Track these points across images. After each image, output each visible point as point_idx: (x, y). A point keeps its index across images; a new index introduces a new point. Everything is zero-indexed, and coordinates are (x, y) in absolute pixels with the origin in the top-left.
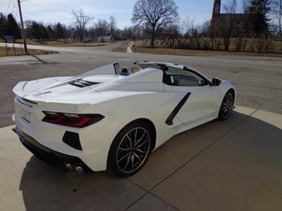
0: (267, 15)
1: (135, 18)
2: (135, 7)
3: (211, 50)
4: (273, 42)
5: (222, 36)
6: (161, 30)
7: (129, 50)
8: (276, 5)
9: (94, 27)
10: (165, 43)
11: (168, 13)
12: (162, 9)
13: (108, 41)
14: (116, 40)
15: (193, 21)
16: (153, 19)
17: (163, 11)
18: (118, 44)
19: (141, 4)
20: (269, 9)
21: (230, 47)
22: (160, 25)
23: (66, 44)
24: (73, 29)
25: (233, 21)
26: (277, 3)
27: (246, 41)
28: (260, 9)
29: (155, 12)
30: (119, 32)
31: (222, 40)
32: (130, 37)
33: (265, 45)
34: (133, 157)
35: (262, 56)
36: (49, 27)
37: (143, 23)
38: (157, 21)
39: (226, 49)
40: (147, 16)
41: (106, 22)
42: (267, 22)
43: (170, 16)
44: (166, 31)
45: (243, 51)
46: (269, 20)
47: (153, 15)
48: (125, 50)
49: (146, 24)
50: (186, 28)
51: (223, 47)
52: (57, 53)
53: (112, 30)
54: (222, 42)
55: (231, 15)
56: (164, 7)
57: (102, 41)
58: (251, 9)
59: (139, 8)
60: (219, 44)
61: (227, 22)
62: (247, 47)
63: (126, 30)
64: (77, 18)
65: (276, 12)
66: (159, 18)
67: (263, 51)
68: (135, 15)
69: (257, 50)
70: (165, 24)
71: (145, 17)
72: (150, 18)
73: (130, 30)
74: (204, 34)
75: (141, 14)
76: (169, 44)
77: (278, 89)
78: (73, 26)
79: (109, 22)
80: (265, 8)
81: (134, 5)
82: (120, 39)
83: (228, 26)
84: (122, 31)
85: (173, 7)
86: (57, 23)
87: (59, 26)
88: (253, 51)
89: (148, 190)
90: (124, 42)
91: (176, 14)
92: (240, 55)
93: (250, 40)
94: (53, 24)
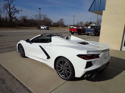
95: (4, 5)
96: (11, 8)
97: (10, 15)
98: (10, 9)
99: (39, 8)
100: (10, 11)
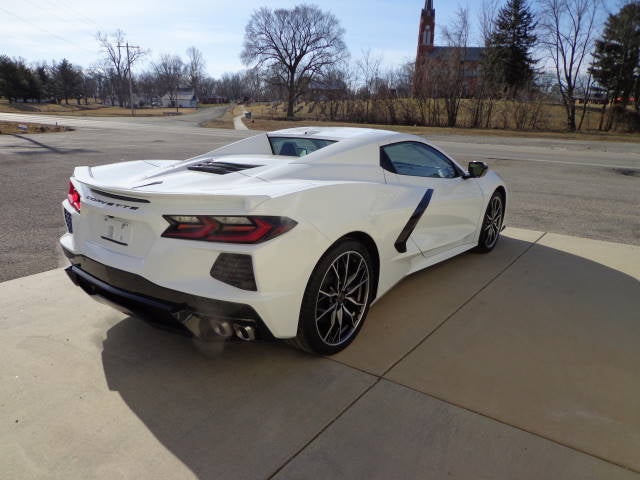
0: (530, 50)
1: (250, 52)
2: (249, 28)
3: (419, 124)
4: (546, 108)
5: (441, 95)
6: (309, 79)
7: (239, 124)
8: (548, 31)
9: (152, 71)
10: (318, 110)
11: (323, 42)
12: (309, 34)
13: (188, 104)
14: (205, 102)
15: (378, 62)
16: (289, 56)
17: (313, 38)
18: (211, 112)
19: (262, 21)
20: (534, 38)
21: (459, 118)
22: (306, 69)
23: (84, 110)
24: (99, 77)
25: (462, 63)
26: (549, 26)
27: (491, 105)
28: (516, 38)
29: (293, 39)
30: (210, 84)
31: (442, 104)
32: (236, 97)
33: (530, 115)
34: (340, 314)
35: (525, 136)
36: (41, 71)
37: (266, 64)
38: (298, 59)
39: (452, 123)
40: (276, 48)
41: (180, 62)
42: (532, 65)
43: (328, 50)
44: (319, 82)
45: (487, 127)
46: (536, 62)
47: (290, 47)
48: (230, 125)
49: (274, 66)
50: (363, 77)
51: (444, 118)
52: (69, 129)
53: (195, 80)
54: (442, 107)
55: (458, 49)
56: (313, 30)
57: (173, 105)
58: (499, 38)
59: (257, 29)
60: (436, 112)
61: (452, 65)
62: (494, 119)
63: (226, 81)
64: (111, 50)
65: (548, 45)
66: (303, 53)
67: (526, 126)
68: (249, 46)
69: (514, 125)
70: (317, 69)
71: (272, 51)
72: (284, 54)
73: (236, 79)
74: (402, 91)
75: (262, 44)
76: (328, 111)
77: (574, 196)
78: (101, 70)
79: (187, 60)
80: (525, 36)
81: (246, 24)
82: (213, 101)
83: (453, 72)
84: (218, 83)
85: (334, 30)
86: (59, 62)
87: (65, 69)
88: (506, 127)
89: (381, 374)
90: (225, 106)
91: (342, 47)
92: (483, 134)
93: (500, 104)
94: (50, 64)
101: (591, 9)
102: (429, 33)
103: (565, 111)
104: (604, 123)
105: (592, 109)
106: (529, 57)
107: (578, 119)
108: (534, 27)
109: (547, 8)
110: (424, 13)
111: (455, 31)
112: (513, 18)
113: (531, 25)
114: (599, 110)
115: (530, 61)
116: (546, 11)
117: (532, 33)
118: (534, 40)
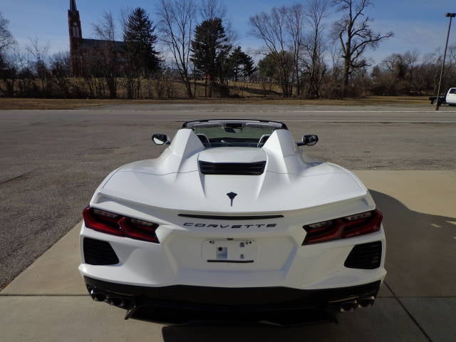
0: (153, 45)
3: (90, 98)
5: (102, 75)
20: (155, 37)
21: (118, 92)
28: (142, 36)
31: (104, 81)
33: (166, 89)
39: (113, 96)
42: (156, 55)
46: (157, 53)
51: (108, 92)
58: (132, 36)
60: (101, 88)
62: (142, 91)
65: (167, 43)
67: (164, 96)
69: (156, 95)
80: (149, 36)
83: (109, 59)
88: (151, 97)
95: (337, 24)
96: (355, 33)
97: (348, 56)
98: (350, 37)
99: (449, 15)
100: (349, 43)
101: (189, 22)
102: (77, 28)
103: (184, 85)
104: (208, 92)
105: (199, 84)
106: (153, 50)
107: (192, 89)
108: (153, 30)
109: (163, 18)
110: (70, 13)
111: (105, 29)
112: (139, 23)
113: (152, 28)
114: (203, 85)
115: (155, 52)
116: (163, 21)
117: (153, 34)
118: (155, 39)
